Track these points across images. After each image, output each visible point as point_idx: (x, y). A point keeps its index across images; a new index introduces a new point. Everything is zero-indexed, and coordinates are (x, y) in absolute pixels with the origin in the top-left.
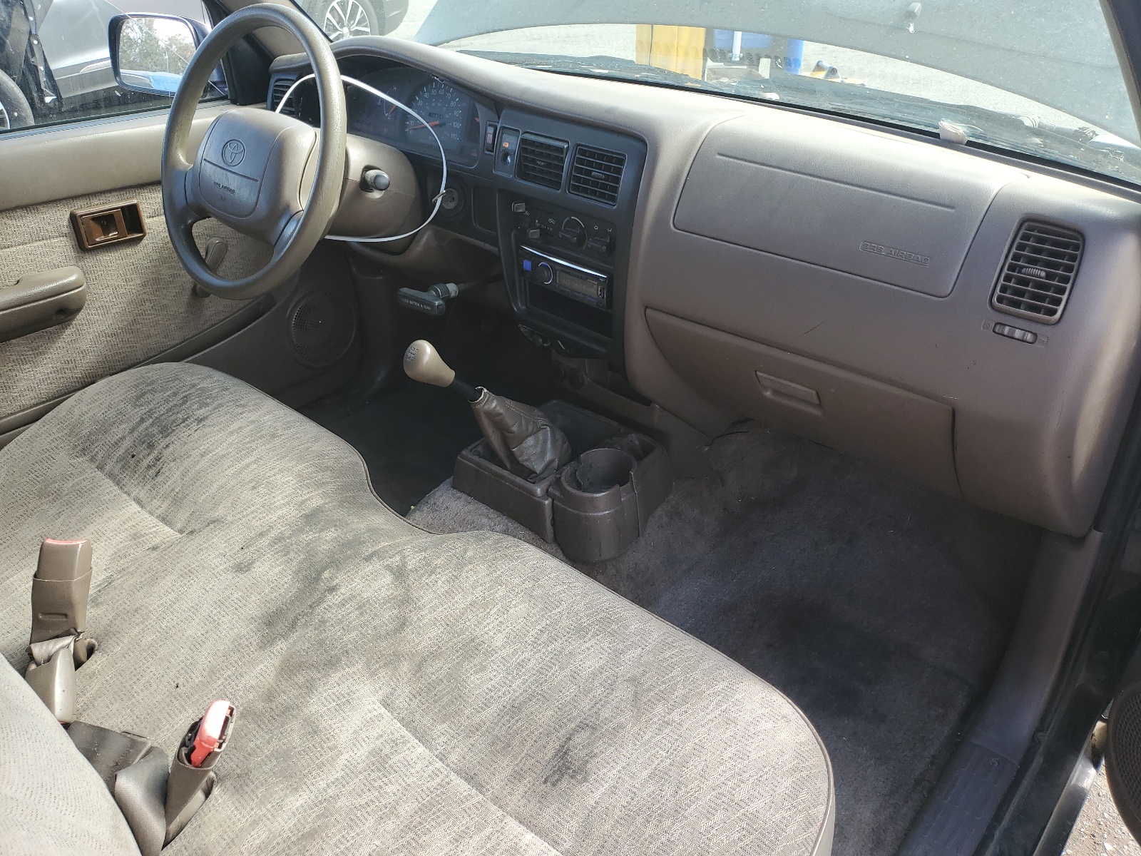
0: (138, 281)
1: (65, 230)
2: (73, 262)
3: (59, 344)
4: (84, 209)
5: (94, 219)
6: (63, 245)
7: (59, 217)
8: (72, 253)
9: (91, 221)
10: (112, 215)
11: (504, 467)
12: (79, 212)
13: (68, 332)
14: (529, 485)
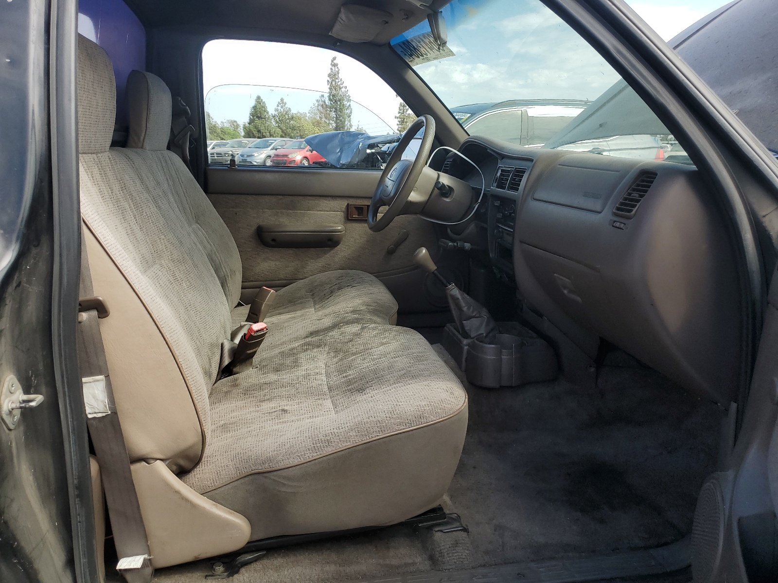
0: (365, 239)
1: (344, 210)
2: (343, 223)
3: (328, 256)
4: (352, 202)
5: (355, 207)
6: (340, 215)
7: (343, 204)
8: (343, 220)
9: (354, 209)
10: (362, 208)
11: (459, 333)
12: (350, 203)
13: (332, 252)
14: (462, 339)
